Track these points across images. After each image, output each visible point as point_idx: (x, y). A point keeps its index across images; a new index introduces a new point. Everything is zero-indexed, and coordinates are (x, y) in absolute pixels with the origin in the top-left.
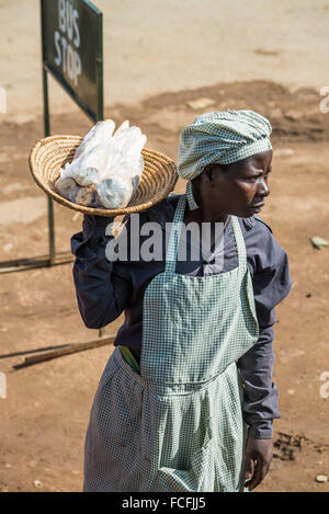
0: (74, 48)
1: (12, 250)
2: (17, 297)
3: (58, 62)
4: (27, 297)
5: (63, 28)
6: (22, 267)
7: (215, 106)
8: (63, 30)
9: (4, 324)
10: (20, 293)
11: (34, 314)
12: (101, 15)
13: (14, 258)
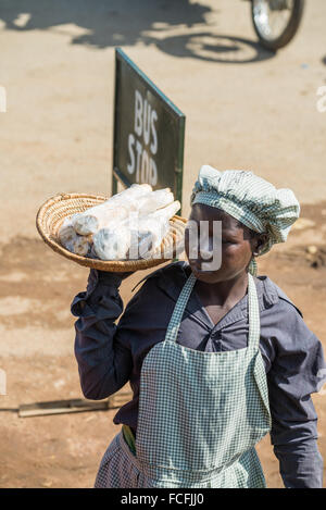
0: (151, 155)
1: (64, 387)
2: (66, 445)
3: (131, 169)
4: (79, 445)
5: (138, 130)
6: (75, 409)
7: (314, 228)
8: (139, 134)
9: (48, 478)
10: (69, 440)
11: (84, 467)
12: (184, 118)
13: (66, 398)
